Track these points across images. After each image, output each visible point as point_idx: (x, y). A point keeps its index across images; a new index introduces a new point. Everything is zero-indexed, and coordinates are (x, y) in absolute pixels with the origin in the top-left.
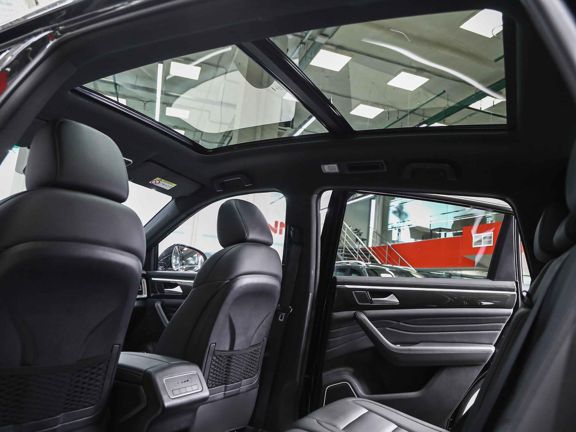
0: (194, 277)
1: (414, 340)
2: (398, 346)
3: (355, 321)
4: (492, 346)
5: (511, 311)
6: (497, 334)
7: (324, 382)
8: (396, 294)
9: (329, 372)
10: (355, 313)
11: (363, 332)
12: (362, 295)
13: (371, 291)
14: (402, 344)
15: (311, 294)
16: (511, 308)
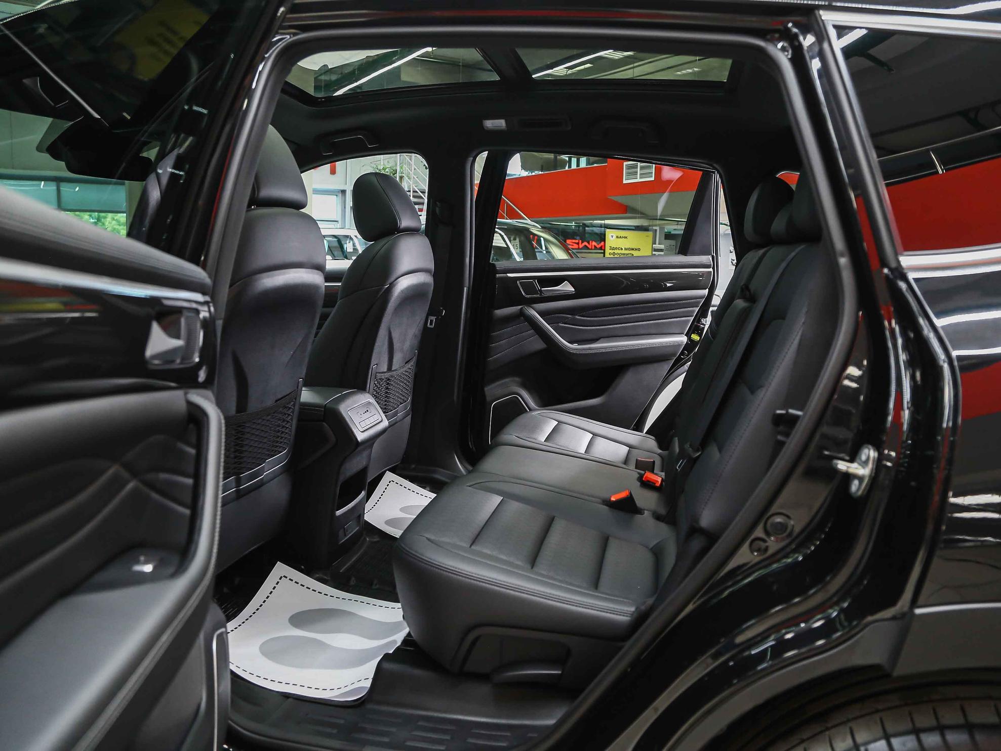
0: (342, 278)
1: (594, 337)
2: (575, 346)
3: (522, 318)
4: (683, 337)
5: (706, 292)
6: (689, 321)
7: (488, 399)
8: (571, 280)
9: (493, 385)
10: (522, 308)
11: (532, 331)
12: (528, 285)
13: (540, 279)
14: (580, 342)
15: (465, 288)
16: (706, 289)
